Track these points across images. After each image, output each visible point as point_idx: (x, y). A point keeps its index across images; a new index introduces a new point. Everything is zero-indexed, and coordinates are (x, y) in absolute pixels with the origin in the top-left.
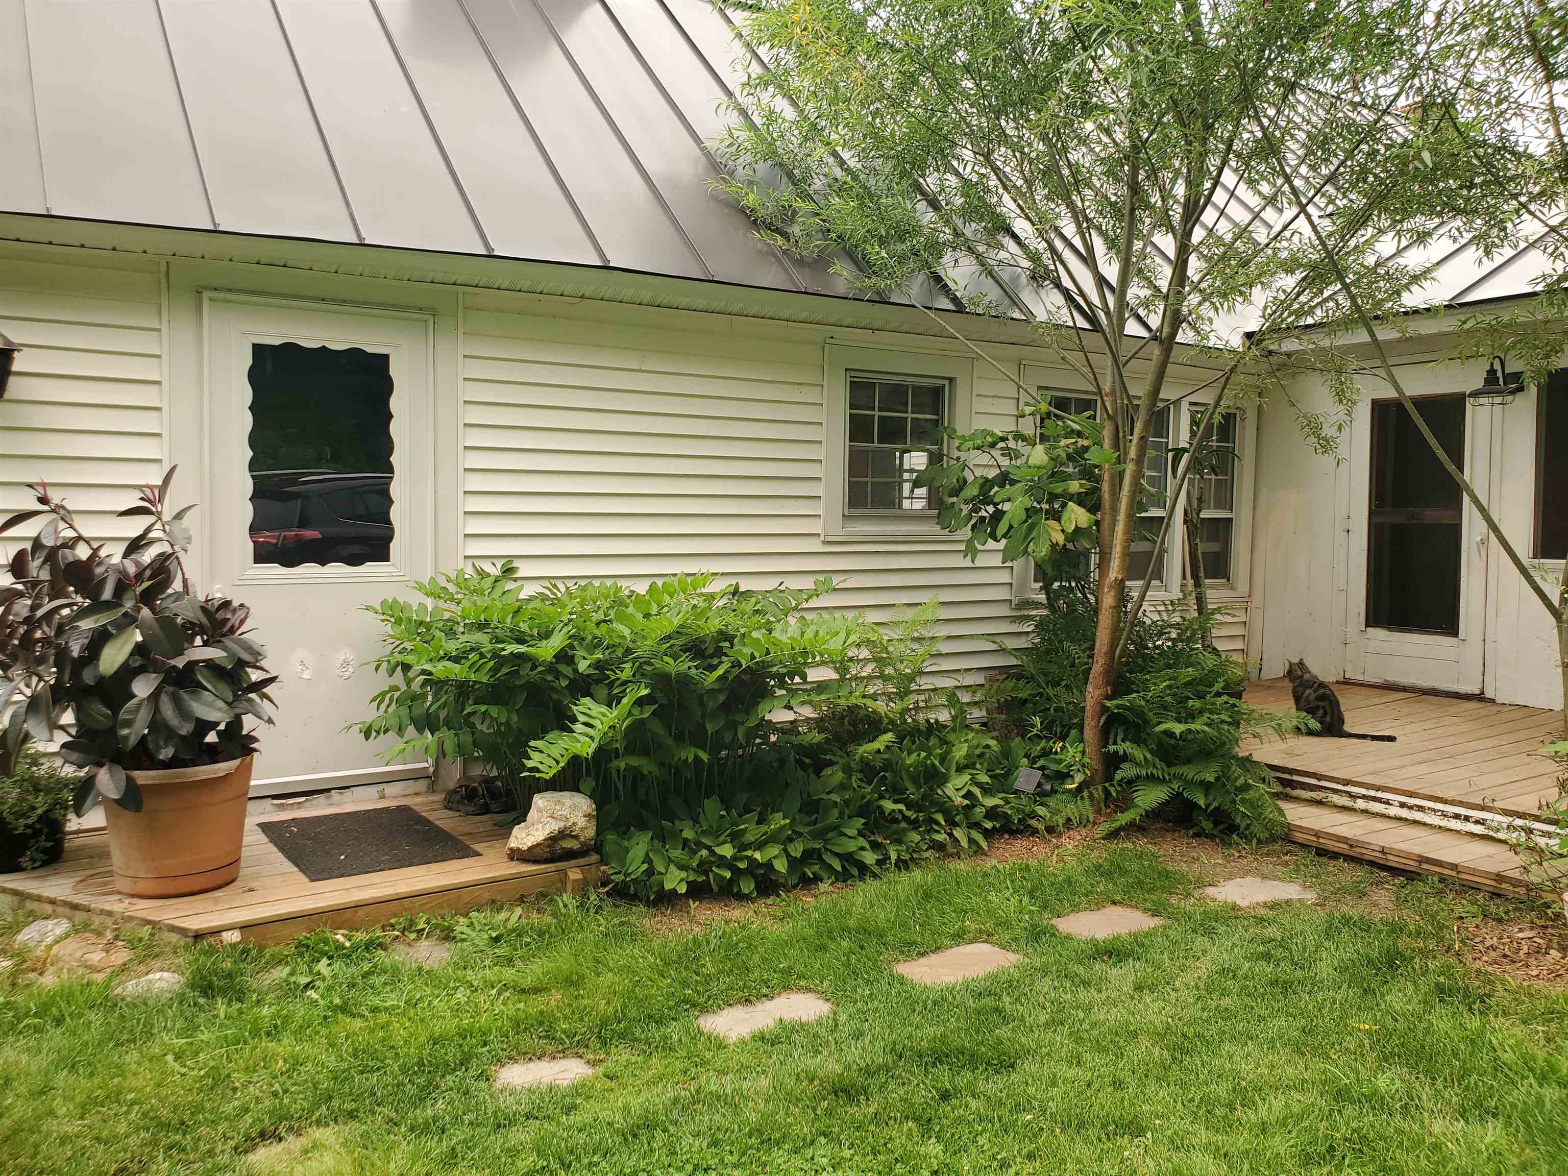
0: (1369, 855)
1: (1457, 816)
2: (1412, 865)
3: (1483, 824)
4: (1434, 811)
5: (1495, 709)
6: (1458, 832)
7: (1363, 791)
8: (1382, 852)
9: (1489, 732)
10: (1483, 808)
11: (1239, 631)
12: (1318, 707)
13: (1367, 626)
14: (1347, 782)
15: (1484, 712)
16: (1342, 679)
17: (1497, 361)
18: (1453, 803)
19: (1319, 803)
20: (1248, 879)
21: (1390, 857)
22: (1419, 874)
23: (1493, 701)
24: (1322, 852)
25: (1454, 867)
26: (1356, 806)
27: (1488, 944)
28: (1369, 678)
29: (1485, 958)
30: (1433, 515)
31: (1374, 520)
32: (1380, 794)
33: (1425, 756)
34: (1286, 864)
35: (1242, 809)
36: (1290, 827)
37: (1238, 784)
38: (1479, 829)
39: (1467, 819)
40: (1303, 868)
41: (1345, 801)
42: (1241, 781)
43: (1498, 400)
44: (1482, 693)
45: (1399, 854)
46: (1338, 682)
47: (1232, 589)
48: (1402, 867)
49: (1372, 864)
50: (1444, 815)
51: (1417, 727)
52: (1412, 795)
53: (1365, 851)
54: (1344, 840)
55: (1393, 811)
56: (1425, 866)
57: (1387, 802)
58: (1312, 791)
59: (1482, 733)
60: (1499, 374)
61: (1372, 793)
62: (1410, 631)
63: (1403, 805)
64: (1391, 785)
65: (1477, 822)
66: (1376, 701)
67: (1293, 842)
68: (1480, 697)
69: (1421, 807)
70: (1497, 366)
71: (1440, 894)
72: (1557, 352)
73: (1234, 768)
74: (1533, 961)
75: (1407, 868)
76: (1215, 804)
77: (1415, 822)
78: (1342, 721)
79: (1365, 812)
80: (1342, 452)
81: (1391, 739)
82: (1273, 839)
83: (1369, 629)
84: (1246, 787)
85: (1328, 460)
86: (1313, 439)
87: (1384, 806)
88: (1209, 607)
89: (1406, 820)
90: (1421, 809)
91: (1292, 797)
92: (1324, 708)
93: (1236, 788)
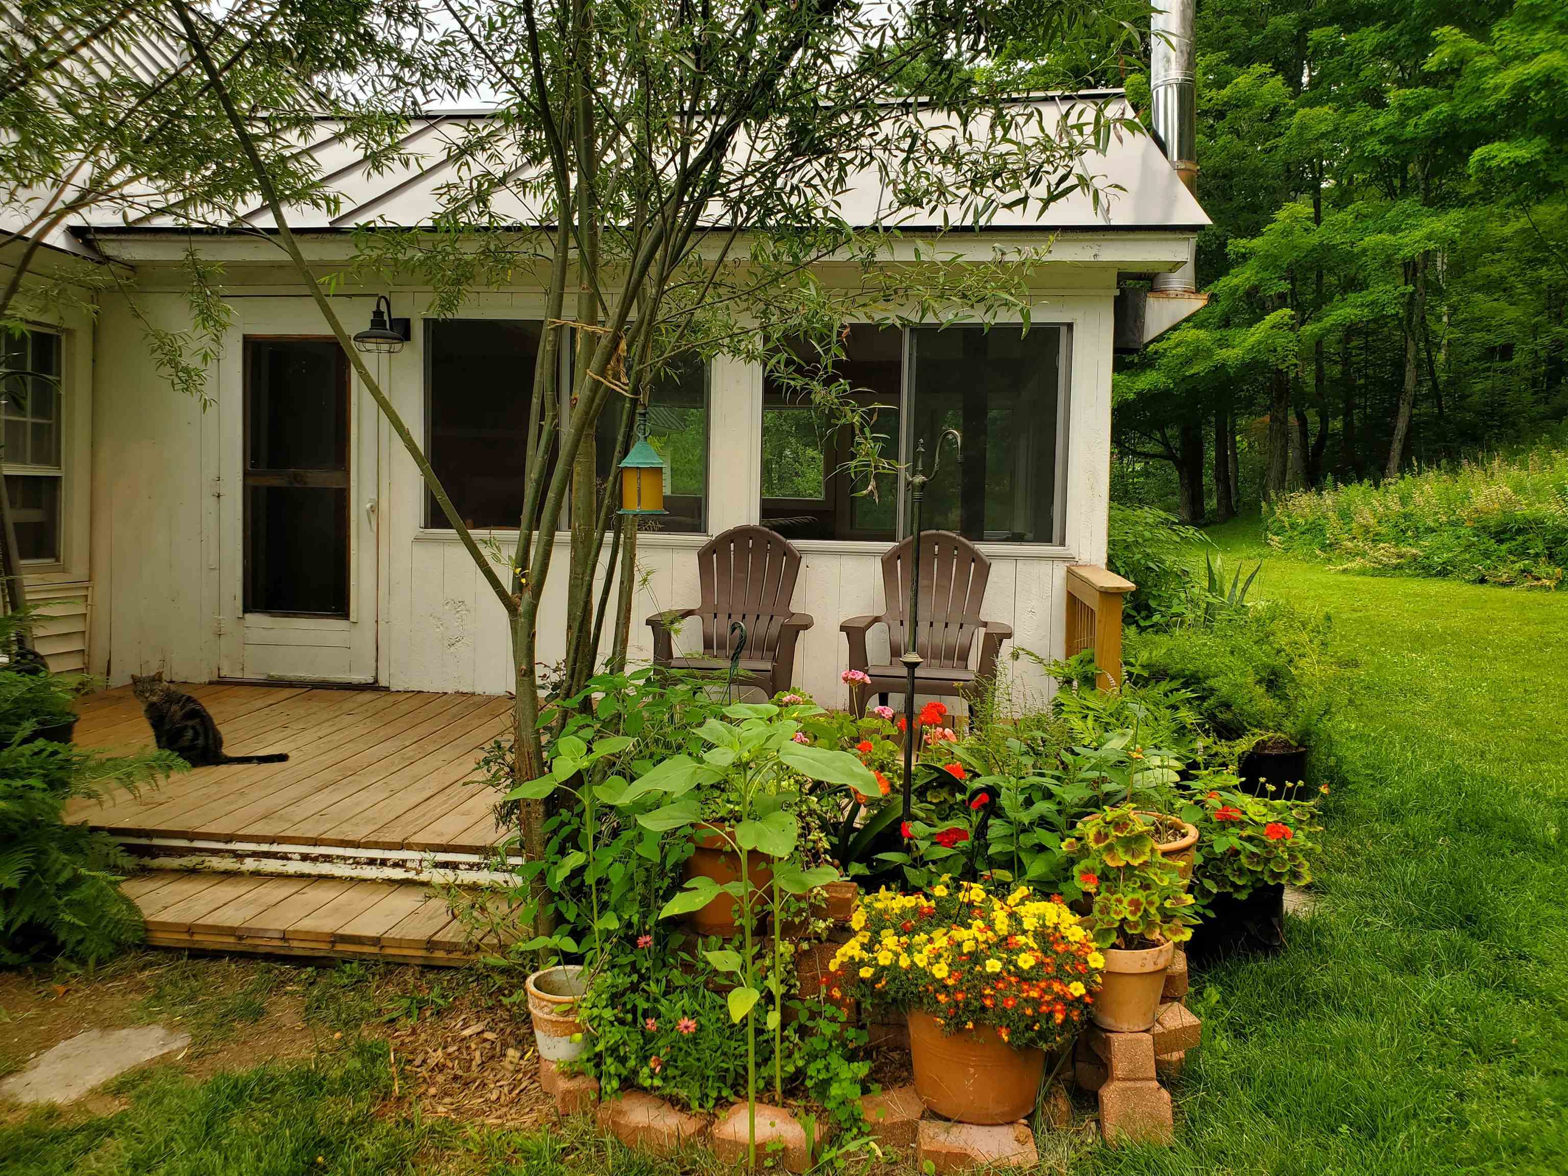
0: (264, 945)
1: (371, 862)
2: (322, 949)
3: (403, 866)
4: (344, 859)
5: (391, 699)
6: (373, 881)
7: (252, 847)
8: (283, 939)
9: (390, 731)
10: (401, 846)
11: (78, 627)
12: (186, 727)
13: (246, 610)
14: (229, 839)
15: (380, 704)
16: (215, 678)
17: (383, 302)
18: (368, 845)
19: (192, 872)
20: (80, 1039)
21: (295, 944)
22: (332, 959)
23: (387, 689)
24: (197, 954)
25: (376, 941)
26: (244, 868)
27: (431, 1062)
28: (249, 675)
29: (432, 1091)
30: (318, 478)
31: (250, 482)
32: (275, 848)
33: (328, 776)
34: (142, 988)
35: (68, 918)
36: (147, 927)
37: (61, 880)
38: (398, 874)
39: (384, 862)
40: (168, 989)
41: (228, 864)
42: (66, 875)
43: (385, 347)
44: (376, 681)
45: (307, 936)
46: (211, 683)
47: (64, 571)
48: (309, 953)
49: (270, 957)
50: (357, 862)
51: (310, 735)
52: (316, 842)
53: (258, 942)
54: (231, 931)
55: (293, 867)
56: (339, 947)
57: (285, 857)
58: (181, 856)
59: (382, 733)
60: (386, 317)
61: (265, 847)
62: (295, 615)
63: (305, 858)
64: (289, 833)
65: (396, 865)
66: (259, 703)
67: (155, 948)
68: (373, 687)
69: (328, 856)
70: (383, 307)
71: (358, 984)
72: (468, 279)
73: (55, 854)
74: (489, 1075)
75: (317, 954)
76: (24, 918)
77: (321, 878)
78: (219, 742)
79: (256, 874)
80: (209, 392)
81: (283, 758)
82: (121, 949)
83: (247, 616)
84: (75, 882)
85: (191, 401)
86: (168, 370)
87: (281, 862)
88: (28, 597)
89: (309, 876)
90: (328, 859)
91: (151, 870)
92: (193, 728)
93: (59, 887)
